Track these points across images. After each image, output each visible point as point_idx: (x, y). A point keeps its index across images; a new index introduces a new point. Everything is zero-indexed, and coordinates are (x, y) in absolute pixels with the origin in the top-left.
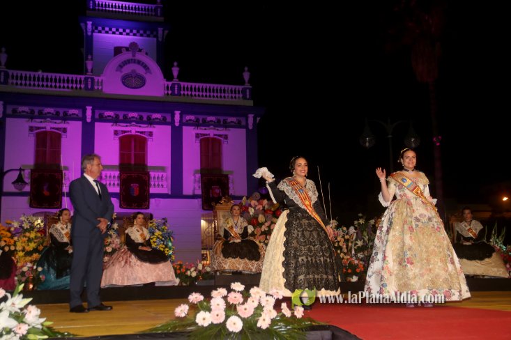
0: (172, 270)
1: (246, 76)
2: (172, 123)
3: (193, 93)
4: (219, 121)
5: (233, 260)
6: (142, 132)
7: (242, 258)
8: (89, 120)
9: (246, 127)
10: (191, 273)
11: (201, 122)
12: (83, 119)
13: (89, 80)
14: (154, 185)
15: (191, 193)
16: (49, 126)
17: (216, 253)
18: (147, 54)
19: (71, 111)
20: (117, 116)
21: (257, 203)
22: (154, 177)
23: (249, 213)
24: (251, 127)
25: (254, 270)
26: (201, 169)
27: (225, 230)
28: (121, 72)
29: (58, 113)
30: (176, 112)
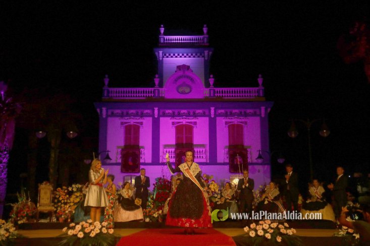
1: (260, 81)
3: (224, 95)
4: (241, 112)
6: (190, 123)
8: (156, 116)
9: (260, 115)
11: (229, 114)
12: (153, 115)
13: (157, 91)
14: (197, 157)
18: (192, 71)
19: (146, 111)
20: (174, 113)
22: (197, 152)
26: (230, 146)
28: (176, 84)
29: (137, 113)
30: (212, 108)
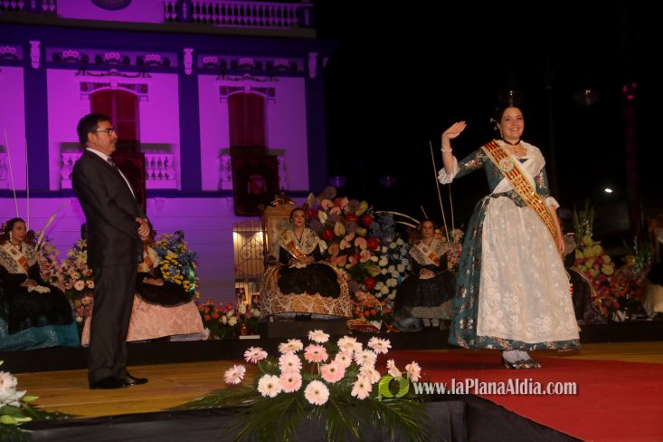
0: (199, 315)
2: (179, 70)
3: (214, 17)
4: (259, 65)
5: (298, 296)
6: (129, 86)
7: (312, 293)
8: (35, 65)
9: (305, 74)
10: (228, 319)
11: (228, 67)
12: (26, 63)
14: (153, 175)
15: (215, 188)
17: (269, 288)
19: (4, 50)
20: (85, 58)
21: (331, 205)
22: (153, 163)
23: (319, 220)
24: (313, 75)
25: (331, 312)
26: (231, 147)
27: (281, 249)
30: (186, 50)
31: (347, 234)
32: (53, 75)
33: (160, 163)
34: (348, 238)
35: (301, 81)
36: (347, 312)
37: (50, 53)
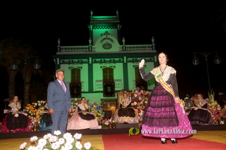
0: (97, 122)
1: (153, 40)
3: (131, 49)
6: (112, 66)
7: (127, 116)
8: (90, 63)
9: (154, 61)
10: (106, 123)
11: (135, 60)
12: (88, 63)
13: (90, 47)
16: (76, 66)
18: (112, 35)
19: (84, 60)
20: (101, 60)
21: (138, 92)
23: (134, 96)
24: (156, 61)
25: (132, 122)
26: (136, 80)
27: (121, 104)
28: (102, 43)
29: (79, 61)
30: (124, 57)
31: (142, 100)
32: (94, 65)
33: (118, 84)
34: (143, 101)
35: (153, 63)
36: (137, 121)
37: (94, 60)
